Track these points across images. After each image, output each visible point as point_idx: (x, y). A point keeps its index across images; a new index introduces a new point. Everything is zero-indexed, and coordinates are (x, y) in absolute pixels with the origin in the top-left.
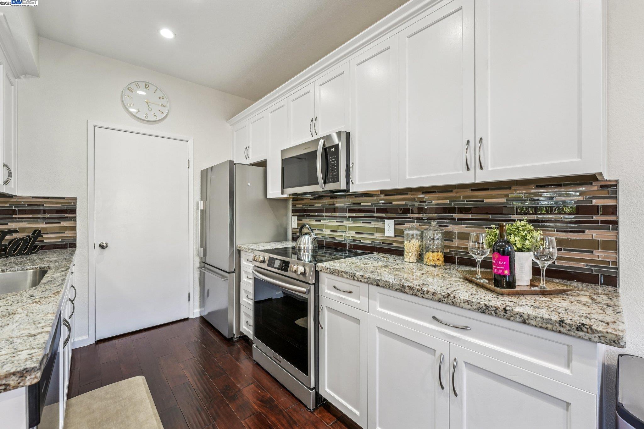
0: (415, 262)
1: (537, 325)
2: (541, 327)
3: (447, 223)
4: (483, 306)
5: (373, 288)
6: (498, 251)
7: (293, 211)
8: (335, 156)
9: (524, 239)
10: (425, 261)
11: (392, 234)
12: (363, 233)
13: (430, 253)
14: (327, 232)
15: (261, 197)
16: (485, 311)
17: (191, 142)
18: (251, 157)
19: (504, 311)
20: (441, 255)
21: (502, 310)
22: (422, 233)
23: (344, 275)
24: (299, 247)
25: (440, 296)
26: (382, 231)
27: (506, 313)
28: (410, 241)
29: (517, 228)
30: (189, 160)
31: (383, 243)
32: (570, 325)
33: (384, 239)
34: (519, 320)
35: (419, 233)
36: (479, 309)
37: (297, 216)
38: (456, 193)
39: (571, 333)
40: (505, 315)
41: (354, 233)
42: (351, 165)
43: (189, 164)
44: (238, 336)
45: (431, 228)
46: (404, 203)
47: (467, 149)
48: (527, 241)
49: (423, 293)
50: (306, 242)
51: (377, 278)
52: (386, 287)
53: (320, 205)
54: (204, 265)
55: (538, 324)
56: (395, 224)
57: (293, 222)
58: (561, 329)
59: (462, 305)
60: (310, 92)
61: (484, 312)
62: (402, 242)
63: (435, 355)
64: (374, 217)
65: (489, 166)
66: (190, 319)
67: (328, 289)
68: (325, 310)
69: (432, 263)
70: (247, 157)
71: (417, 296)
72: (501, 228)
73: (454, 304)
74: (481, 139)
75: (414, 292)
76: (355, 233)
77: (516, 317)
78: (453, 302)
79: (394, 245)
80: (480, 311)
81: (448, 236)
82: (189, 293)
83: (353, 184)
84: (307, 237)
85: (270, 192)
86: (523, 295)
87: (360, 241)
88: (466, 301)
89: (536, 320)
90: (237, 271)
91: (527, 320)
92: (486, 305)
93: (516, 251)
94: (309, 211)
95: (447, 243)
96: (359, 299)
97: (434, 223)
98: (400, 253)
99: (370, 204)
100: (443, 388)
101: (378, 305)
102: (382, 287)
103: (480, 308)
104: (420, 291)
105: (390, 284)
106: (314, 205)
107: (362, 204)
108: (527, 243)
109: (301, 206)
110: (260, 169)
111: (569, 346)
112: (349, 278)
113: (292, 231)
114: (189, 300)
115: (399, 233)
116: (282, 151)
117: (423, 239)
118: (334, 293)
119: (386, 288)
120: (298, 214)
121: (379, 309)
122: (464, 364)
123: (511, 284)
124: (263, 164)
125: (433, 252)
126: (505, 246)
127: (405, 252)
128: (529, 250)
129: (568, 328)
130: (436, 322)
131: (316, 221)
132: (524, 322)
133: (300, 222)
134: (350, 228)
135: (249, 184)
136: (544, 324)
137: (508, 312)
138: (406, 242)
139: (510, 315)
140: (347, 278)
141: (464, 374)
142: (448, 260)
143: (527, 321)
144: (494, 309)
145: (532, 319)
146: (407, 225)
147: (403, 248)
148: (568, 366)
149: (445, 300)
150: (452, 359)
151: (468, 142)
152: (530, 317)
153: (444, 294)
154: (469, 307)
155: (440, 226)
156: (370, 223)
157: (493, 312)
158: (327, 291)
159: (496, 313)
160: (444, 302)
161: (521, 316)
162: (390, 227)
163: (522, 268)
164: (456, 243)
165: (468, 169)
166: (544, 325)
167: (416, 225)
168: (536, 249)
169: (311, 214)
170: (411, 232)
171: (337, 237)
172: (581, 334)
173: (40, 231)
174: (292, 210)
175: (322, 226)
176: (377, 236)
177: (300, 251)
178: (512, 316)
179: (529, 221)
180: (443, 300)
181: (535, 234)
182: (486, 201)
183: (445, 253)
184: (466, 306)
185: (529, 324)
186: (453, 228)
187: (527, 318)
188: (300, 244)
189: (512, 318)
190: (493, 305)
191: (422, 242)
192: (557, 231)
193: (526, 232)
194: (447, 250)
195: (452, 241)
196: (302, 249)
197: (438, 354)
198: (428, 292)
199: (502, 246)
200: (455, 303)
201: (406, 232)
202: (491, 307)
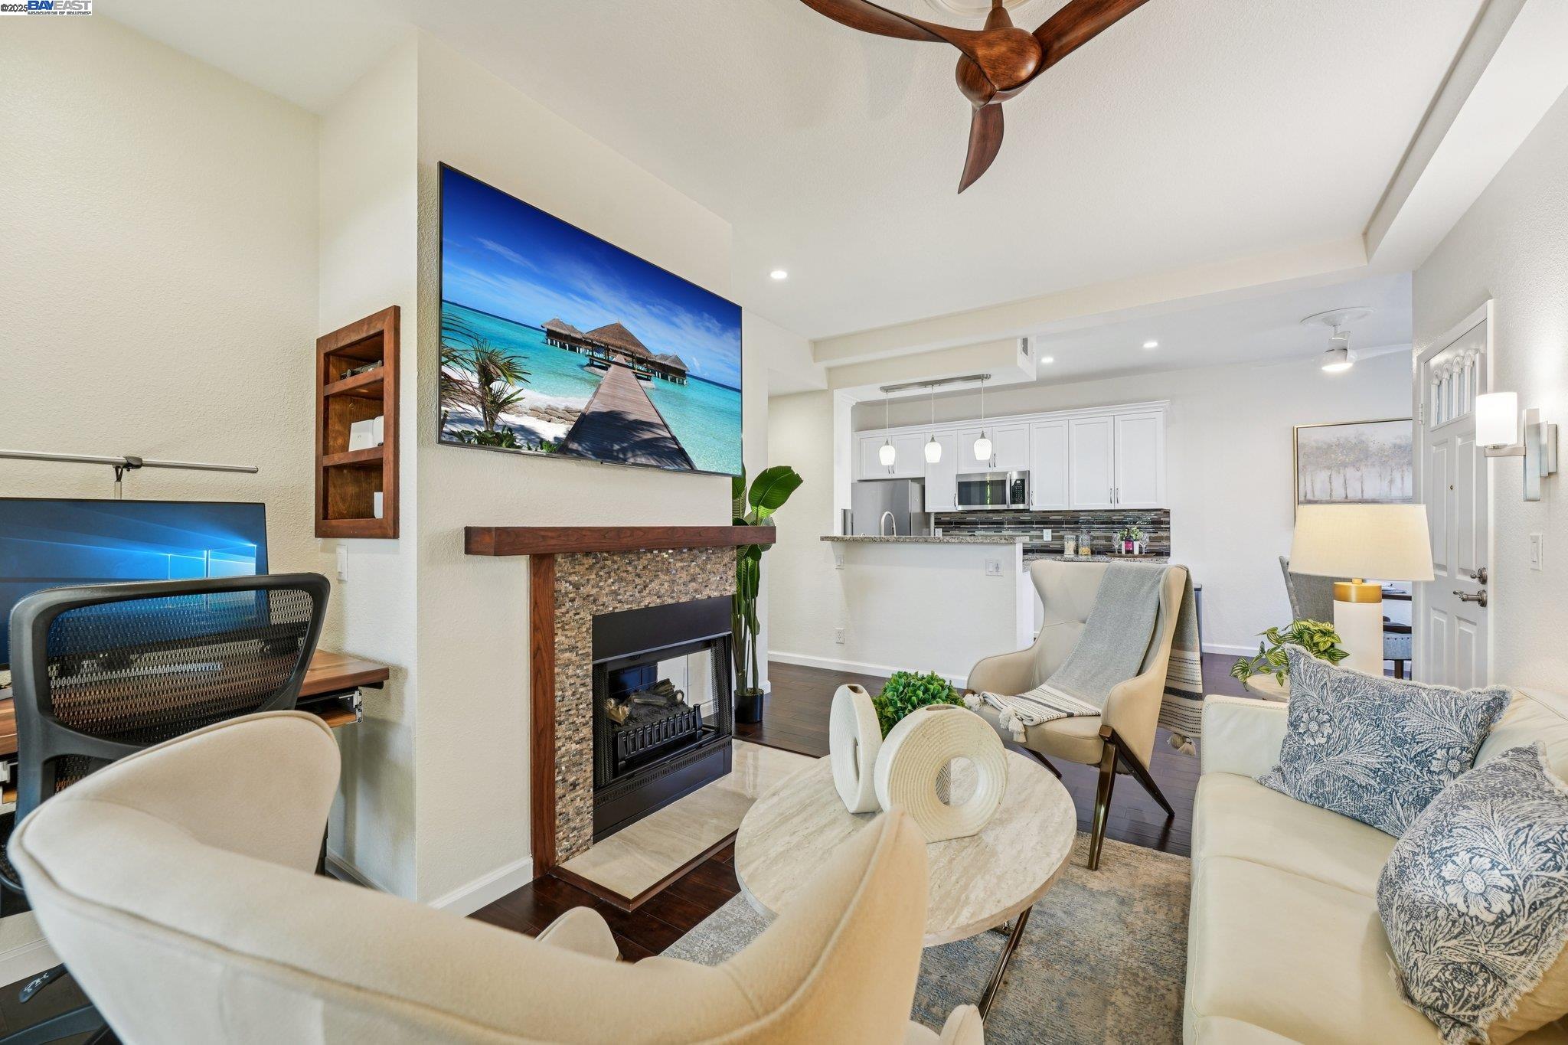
0: (1074, 555)
3: (1091, 529)
7: (936, 524)
8: (1021, 487)
9: (1136, 535)
10: (1080, 553)
11: (1051, 539)
13: (1082, 548)
15: (920, 510)
18: (897, 472)
20: (1089, 549)
22: (1076, 536)
26: (1042, 537)
28: (1068, 543)
29: (1133, 530)
31: (1042, 546)
33: (1043, 543)
35: (1073, 537)
42: (1032, 493)
47: (1111, 492)
53: (976, 518)
56: (1052, 532)
62: (1061, 544)
64: (1035, 528)
65: (1121, 501)
69: (1083, 554)
70: (891, 472)
74: (1117, 488)
83: (1032, 505)
93: (1134, 541)
94: (956, 523)
97: (1082, 530)
98: (1061, 552)
99: (1030, 518)
106: (966, 518)
107: (1022, 518)
109: (950, 519)
110: (915, 485)
115: (1057, 538)
116: (958, 476)
117: (1077, 540)
120: (943, 526)
124: (918, 481)
127: (1064, 550)
128: (1138, 540)
146: (1061, 532)
147: (1062, 547)
151: (1111, 489)
162: (1047, 535)
164: (1099, 541)
165: (1111, 502)
170: (1069, 536)
174: (935, 522)
176: (1036, 541)
179: (1138, 527)
181: (1140, 533)
186: (1097, 533)
195: (1096, 540)
201: (1063, 536)
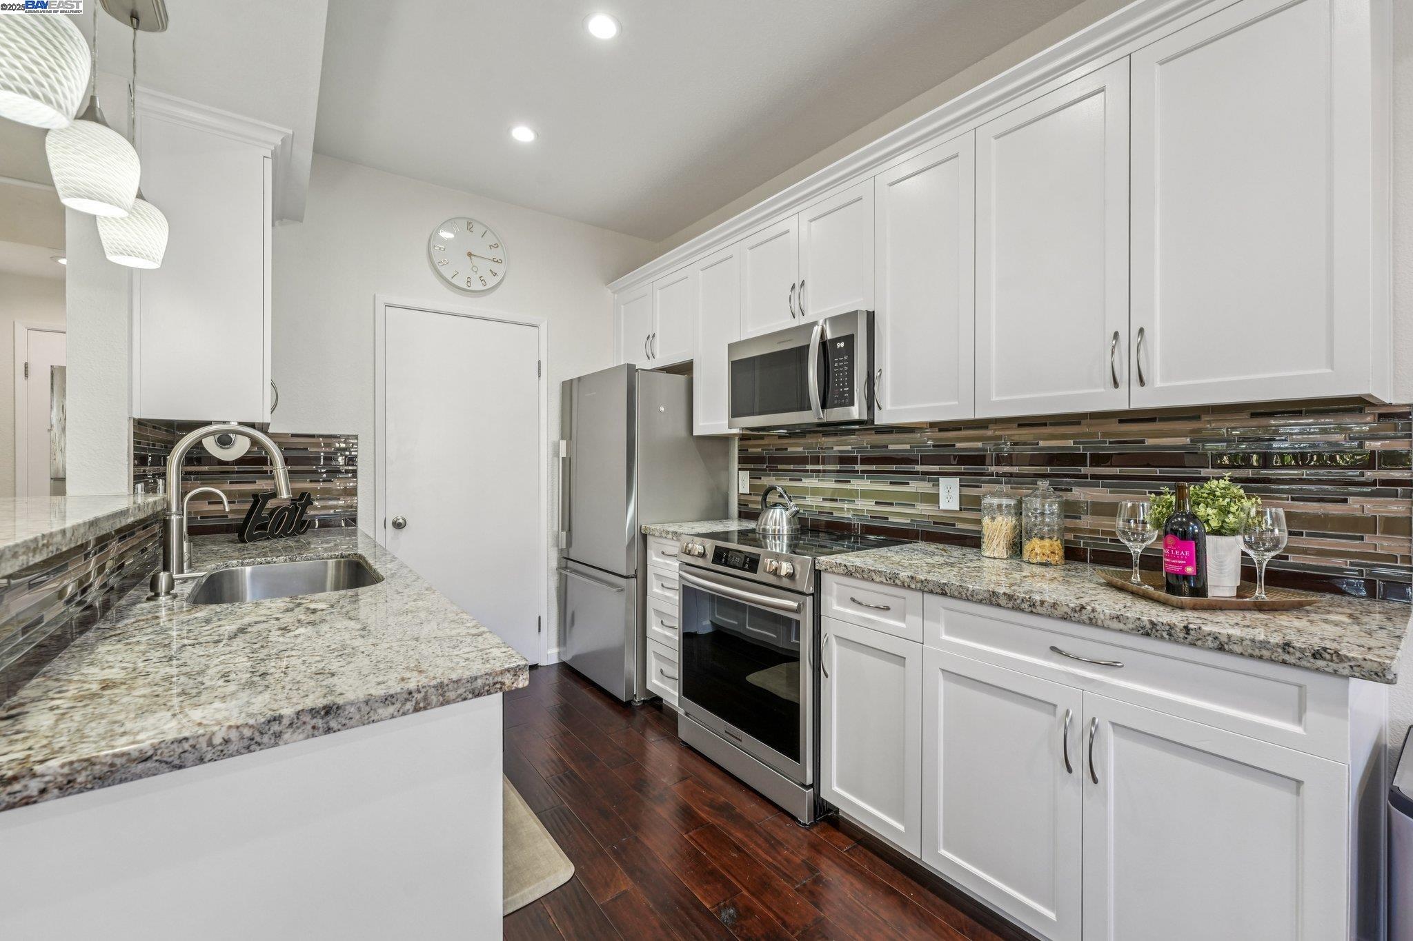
0: (1005, 557)
1: (1244, 653)
2: (1251, 656)
3: (1069, 484)
4: (1147, 623)
5: (933, 601)
6: (1175, 532)
7: (742, 460)
8: (846, 358)
9: (1225, 511)
10: (1026, 556)
11: (955, 506)
12: (891, 504)
13: (1036, 541)
14: (814, 502)
15: (682, 432)
16: (1149, 631)
17: (543, 327)
18: (657, 356)
19: (1184, 631)
20: (1057, 545)
21: (1181, 630)
22: (1020, 502)
23: (874, 577)
24: (764, 530)
25: (1066, 609)
26: (934, 499)
27: (1188, 633)
28: (993, 519)
29: (1212, 493)
30: (539, 362)
31: (934, 523)
32: (1302, 651)
33: (938, 514)
34: (1211, 645)
35: (1013, 502)
36: (1140, 629)
37: (750, 470)
38: (1089, 426)
39: (1304, 663)
40: (1186, 638)
41: (874, 504)
42: (877, 374)
43: (539, 370)
44: (642, 699)
45: (1038, 493)
46: (979, 445)
47: (1114, 347)
48: (1231, 516)
49: (1034, 605)
50: (778, 520)
51: (942, 581)
52: (959, 598)
53: (801, 449)
54: (569, 563)
55: (1246, 651)
56: (961, 486)
57: (742, 482)
58: (1287, 657)
59: (1107, 623)
60: (788, 231)
61: (1148, 635)
62: (979, 522)
63: (1054, 714)
64: (917, 473)
65: (1157, 380)
66: (541, 666)
67: (839, 604)
68: (833, 642)
69: (1039, 559)
70: (650, 355)
71: (1022, 610)
72: (1180, 493)
73: (1092, 622)
74: (1141, 330)
75: (1015, 603)
76: (876, 503)
77: (1207, 640)
78: (1090, 619)
79: (959, 526)
80: (1141, 632)
81: (1070, 510)
82: (540, 617)
83: (880, 408)
84: (777, 512)
85: (701, 424)
86: (1221, 609)
87: (887, 519)
88: (1115, 616)
89: (1242, 644)
90: (640, 575)
91: (1227, 644)
92: (1151, 622)
93: (1209, 533)
94: (774, 460)
95: (1070, 523)
96: (903, 619)
97: (1043, 484)
98: (973, 541)
99: (908, 447)
100: (1070, 770)
101: (942, 629)
102: (952, 597)
103: (1142, 628)
104: (1027, 601)
105: (968, 590)
106: (787, 449)
107: (891, 447)
108: (1231, 519)
109: (760, 450)
110: (681, 379)
111: (1300, 687)
112: (885, 581)
113: (739, 500)
114: (539, 631)
115: (971, 503)
116: (731, 346)
117: (1021, 514)
118: (851, 611)
119: (961, 599)
120: (752, 466)
121: (945, 637)
122: (1110, 726)
123: (1200, 590)
124: (685, 369)
125: (1042, 538)
126: (1187, 524)
127: (985, 540)
128: (1234, 532)
129: (1298, 654)
130: (1056, 656)
131: (790, 480)
132: (1221, 648)
133: (757, 482)
134: (865, 494)
135: (662, 409)
136: (1257, 650)
137: (1192, 632)
138: (986, 520)
139: (1195, 638)
140: (881, 582)
141: (1110, 745)
142: (1072, 554)
143: (1226, 647)
144: (1167, 628)
145: (1235, 643)
146: (986, 488)
147: (980, 532)
148: (1299, 720)
149: (1076, 615)
150: (1088, 720)
151: (1116, 335)
152: (1232, 639)
153: (1073, 605)
154: (1121, 626)
155: (1055, 489)
156: (908, 484)
157: (1165, 634)
158: (836, 607)
159: (1170, 635)
160: (1073, 619)
161: (1216, 638)
162: (949, 494)
163: (1221, 564)
164: (1086, 522)
165: (1116, 384)
166: (1257, 652)
167: (1005, 488)
168: (1247, 529)
169: (780, 467)
170: (996, 501)
171: (836, 510)
172: (1320, 663)
173: (309, 495)
174: (739, 457)
175: (805, 490)
176: (922, 509)
177: (765, 537)
178: (1200, 639)
179: (1234, 480)
180: (1072, 615)
181: (1246, 503)
182: (1150, 442)
183: (1066, 541)
184: (1115, 625)
185: (1231, 652)
186: (1080, 494)
187: (1226, 640)
188: (765, 524)
189: (1199, 643)
190: (1165, 622)
191: (1019, 520)
192: (1293, 499)
193: (1227, 500)
194: (1070, 536)
195: (1080, 518)
196: (770, 533)
197: (1061, 711)
198: (1042, 603)
199: (1181, 524)
200: (1094, 621)
201: (987, 501)
202: (1160, 625)
